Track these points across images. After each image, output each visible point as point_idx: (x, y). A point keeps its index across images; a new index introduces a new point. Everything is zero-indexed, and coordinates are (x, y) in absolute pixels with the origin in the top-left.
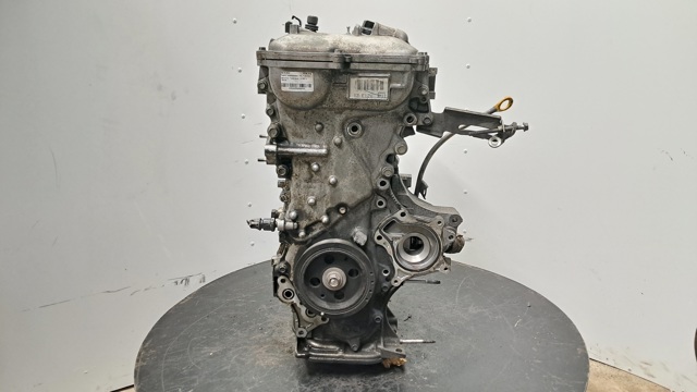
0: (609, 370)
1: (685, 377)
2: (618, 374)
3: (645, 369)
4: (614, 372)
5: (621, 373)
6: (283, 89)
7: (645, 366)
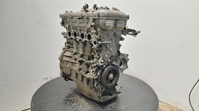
0: (166, 105)
1: (187, 107)
2: (168, 106)
3: (175, 104)
4: (167, 105)
5: (169, 105)
6: (106, 25)
7: (176, 104)
